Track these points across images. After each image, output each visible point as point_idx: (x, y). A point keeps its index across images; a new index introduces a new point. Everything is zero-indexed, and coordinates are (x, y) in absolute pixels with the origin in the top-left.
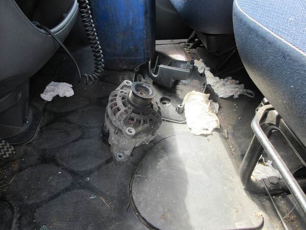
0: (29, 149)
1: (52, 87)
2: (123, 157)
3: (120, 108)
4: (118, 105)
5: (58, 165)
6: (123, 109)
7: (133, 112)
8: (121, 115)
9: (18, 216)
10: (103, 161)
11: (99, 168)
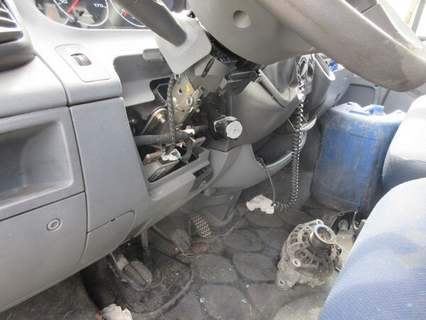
0: (219, 241)
1: (259, 199)
2: (283, 285)
3: (299, 240)
4: (298, 237)
5: (232, 263)
6: (300, 241)
7: (307, 248)
8: (296, 245)
9: (192, 281)
10: (267, 280)
11: (261, 282)
